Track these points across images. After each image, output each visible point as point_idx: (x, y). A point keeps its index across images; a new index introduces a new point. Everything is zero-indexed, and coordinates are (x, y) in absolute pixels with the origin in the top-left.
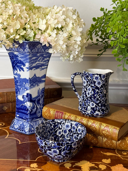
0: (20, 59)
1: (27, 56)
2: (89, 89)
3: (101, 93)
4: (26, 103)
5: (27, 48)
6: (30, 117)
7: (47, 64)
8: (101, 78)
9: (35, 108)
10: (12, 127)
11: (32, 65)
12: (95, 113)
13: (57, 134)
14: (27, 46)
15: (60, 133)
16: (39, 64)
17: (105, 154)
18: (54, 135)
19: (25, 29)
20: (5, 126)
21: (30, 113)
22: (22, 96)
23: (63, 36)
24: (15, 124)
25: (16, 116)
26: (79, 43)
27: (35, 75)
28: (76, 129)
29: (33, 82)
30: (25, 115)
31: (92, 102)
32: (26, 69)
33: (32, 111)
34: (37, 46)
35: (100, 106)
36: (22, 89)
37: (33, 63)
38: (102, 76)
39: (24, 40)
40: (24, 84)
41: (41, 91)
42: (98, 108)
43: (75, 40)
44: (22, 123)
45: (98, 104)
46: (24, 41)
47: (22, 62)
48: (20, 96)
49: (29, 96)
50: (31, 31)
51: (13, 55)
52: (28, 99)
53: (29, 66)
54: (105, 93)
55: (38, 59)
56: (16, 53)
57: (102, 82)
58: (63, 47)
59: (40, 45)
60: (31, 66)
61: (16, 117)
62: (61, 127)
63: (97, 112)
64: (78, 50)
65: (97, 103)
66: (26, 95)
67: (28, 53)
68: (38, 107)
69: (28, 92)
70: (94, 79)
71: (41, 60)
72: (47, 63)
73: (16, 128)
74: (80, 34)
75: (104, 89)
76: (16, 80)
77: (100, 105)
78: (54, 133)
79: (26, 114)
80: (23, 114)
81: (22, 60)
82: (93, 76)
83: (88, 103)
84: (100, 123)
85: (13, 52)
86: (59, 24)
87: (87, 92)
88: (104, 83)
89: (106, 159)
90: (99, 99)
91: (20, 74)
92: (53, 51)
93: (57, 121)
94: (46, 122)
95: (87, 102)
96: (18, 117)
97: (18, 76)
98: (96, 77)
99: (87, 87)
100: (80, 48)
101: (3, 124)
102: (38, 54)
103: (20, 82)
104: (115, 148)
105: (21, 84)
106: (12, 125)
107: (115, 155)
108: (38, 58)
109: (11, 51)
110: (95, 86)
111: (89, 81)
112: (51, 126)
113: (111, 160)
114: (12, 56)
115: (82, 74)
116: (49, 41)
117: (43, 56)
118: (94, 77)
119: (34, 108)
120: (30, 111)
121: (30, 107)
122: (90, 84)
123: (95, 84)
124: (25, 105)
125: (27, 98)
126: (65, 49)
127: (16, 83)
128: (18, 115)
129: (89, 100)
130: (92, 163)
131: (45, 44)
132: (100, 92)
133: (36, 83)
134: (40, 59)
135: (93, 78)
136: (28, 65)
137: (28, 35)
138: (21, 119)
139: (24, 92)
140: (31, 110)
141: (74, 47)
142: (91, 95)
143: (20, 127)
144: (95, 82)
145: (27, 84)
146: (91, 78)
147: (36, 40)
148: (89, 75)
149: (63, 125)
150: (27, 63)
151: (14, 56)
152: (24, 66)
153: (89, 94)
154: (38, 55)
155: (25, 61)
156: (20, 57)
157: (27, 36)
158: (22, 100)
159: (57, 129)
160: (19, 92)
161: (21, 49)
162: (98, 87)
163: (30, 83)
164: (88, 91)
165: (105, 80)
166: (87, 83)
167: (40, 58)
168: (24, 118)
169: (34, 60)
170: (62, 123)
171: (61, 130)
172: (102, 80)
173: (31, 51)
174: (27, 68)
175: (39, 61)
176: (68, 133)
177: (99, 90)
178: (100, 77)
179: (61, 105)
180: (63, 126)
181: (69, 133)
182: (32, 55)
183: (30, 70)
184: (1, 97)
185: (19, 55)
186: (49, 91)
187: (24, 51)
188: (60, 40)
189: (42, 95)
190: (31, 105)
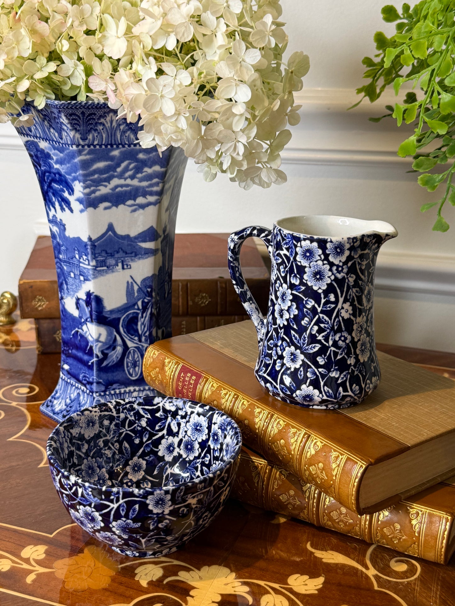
0: (57, 166)
2: (284, 294)
3: (329, 313)
4: (84, 327)
5: (65, 128)
6: (98, 376)
7: (156, 189)
8: (324, 253)
9: (119, 349)
10: (48, 406)
11: (94, 192)
12: (298, 392)
13: (162, 450)
14: (64, 120)
15: (170, 449)
16: (122, 186)
17: (319, 554)
18: (148, 454)
20: (33, 398)
21: (100, 362)
23: (177, 82)
24: (58, 395)
25: (63, 369)
27: (111, 227)
28: (222, 444)
29: (104, 254)
30: (84, 369)
31: (293, 348)
32: (78, 203)
33: (105, 356)
34: (102, 120)
35: (321, 367)
36: (72, 275)
37: (98, 183)
38: (329, 245)
39: (53, 97)
40: (77, 256)
41: (140, 289)
42: (315, 373)
43: (231, 100)
44: (75, 394)
45: (312, 358)
47: (65, 177)
48: (69, 298)
49: (93, 304)
50: (76, 66)
51: (37, 150)
52: (91, 312)
53: (85, 194)
54: (345, 315)
55: (119, 170)
56: (43, 145)
57: (330, 270)
58: (180, 125)
59: (113, 118)
60: (93, 196)
61: (61, 375)
62: (175, 429)
63: (306, 389)
65: (311, 352)
66: (84, 297)
67: (74, 147)
68: (130, 344)
69: (89, 286)
70: (298, 258)
71: (130, 173)
72: (156, 184)
73: (57, 408)
75: (341, 300)
76: (55, 242)
77: (321, 361)
78: (148, 446)
79: (85, 364)
80: (80, 366)
81: (62, 169)
82: (296, 246)
83: (279, 349)
85: (36, 140)
86: (168, 34)
87: (277, 308)
88: (339, 276)
89: (307, 577)
90: (320, 337)
91: (64, 222)
92: (154, 139)
93: (161, 405)
94: (118, 404)
95: (276, 346)
96: (66, 373)
97: (59, 229)
98: (308, 251)
99: (277, 285)
100: (254, 132)
101: (32, 391)
102: (112, 149)
103: (67, 249)
104: (369, 540)
105: (69, 256)
106: (49, 398)
108: (118, 165)
109: (29, 139)
110: (302, 283)
111: (283, 262)
112: (139, 420)
113: (324, 583)
114: (36, 156)
115: (267, 236)
118: (298, 249)
119: (114, 348)
120: (97, 357)
121: (98, 340)
122: (286, 275)
123: (301, 279)
124: (83, 333)
127: (56, 252)
128: (66, 367)
129: (283, 340)
130: (245, 583)
131: (124, 113)
132: (322, 312)
133: (117, 256)
134: (126, 169)
135: (296, 254)
136: (82, 189)
137: (69, 78)
138: (73, 381)
139: (78, 288)
140: (102, 352)
142: (287, 320)
143: (68, 409)
144: (301, 270)
145: (85, 257)
146: (288, 254)
147: (97, 98)
148: (283, 240)
149: (183, 422)
150: (77, 183)
151: (39, 154)
152: (70, 194)
153: (281, 316)
154: (116, 153)
155: (70, 175)
157: (65, 83)
159: (160, 434)
160: (67, 284)
161: (52, 130)
162: (315, 288)
163: (95, 257)
164: (280, 300)
165: (345, 263)
166: (279, 270)
167: (123, 165)
168: (81, 377)
169: (100, 171)
170: (180, 413)
171: (176, 440)
172: (331, 264)
173: (84, 139)
174: (80, 201)
175: (121, 176)
176: (197, 454)
177: (318, 302)
178: (320, 252)
180: (183, 425)
181: (200, 454)
182: (89, 153)
183: (91, 209)
184: (45, 297)
185: (52, 152)
186: (221, 287)
187: (62, 139)
188: (162, 96)
189: (143, 302)
190: (100, 335)
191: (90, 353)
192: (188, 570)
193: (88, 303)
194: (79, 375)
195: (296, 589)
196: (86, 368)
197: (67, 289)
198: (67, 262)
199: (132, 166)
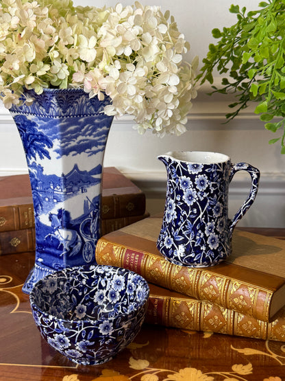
0: (41, 130)
1: (55, 123)
4: (56, 233)
5: (53, 106)
6: (67, 263)
7: (103, 141)
9: (80, 244)
10: (28, 288)
11: (67, 145)
14: (54, 100)
16: (84, 140)
17: (240, 351)
19: (48, 61)
20: (12, 284)
21: (68, 254)
22: (48, 216)
23: (135, 75)
24: (35, 279)
25: (37, 261)
26: (173, 90)
27: (76, 167)
29: (71, 184)
30: (56, 259)
32: (56, 153)
33: (71, 249)
34: (77, 100)
36: (47, 199)
37: (69, 139)
39: (47, 86)
40: (52, 187)
41: (92, 204)
43: (165, 85)
46: (46, 90)
47: (46, 137)
48: (43, 215)
49: (64, 217)
50: (63, 66)
51: (25, 121)
52: (62, 222)
53: (61, 147)
55: (83, 130)
56: (30, 117)
58: (136, 101)
59: (84, 98)
60: (66, 147)
61: (36, 265)
64: (173, 108)
66: (57, 213)
67: (58, 117)
68: (86, 240)
69: (61, 205)
71: (89, 132)
72: (104, 138)
74: (176, 70)
76: (33, 179)
79: (57, 256)
80: (52, 258)
81: (44, 132)
84: (227, 280)
85: (24, 114)
86: (125, 46)
89: (241, 365)
91: (42, 166)
92: (115, 110)
96: (40, 264)
97: (38, 170)
100: (178, 103)
101: (8, 279)
102: (79, 118)
103: (43, 183)
104: (264, 338)
105: (44, 187)
106: (28, 282)
107: (264, 353)
108: (83, 127)
109: (19, 113)
113: (253, 366)
114: (23, 125)
116: (104, 87)
117: (94, 124)
119: (77, 244)
120: (66, 250)
121: (66, 240)
124: (55, 236)
125: (59, 221)
126: (141, 106)
127: (34, 186)
128: (40, 260)
130: (209, 375)
131: (95, 94)
133: (79, 184)
134: (87, 130)
136: (59, 144)
137: (56, 74)
138: (46, 269)
139: (51, 207)
140: (69, 247)
141: (162, 101)
145: (58, 187)
147: (75, 86)
150: (56, 140)
151: (26, 124)
152: (49, 147)
154: (82, 120)
155: (51, 135)
156: (39, 125)
157: (53, 78)
158: (49, 224)
160: (41, 206)
161: (41, 108)
163: (65, 187)
167: (85, 127)
168: (53, 265)
169: (71, 132)
173: (64, 112)
174: (57, 151)
175: (84, 134)
179: (140, 235)
182: (66, 121)
183: (65, 156)
184: (5, 217)
185: (37, 122)
186: (116, 201)
187: (48, 113)
188: (128, 84)
189: (94, 212)
190: (68, 236)
191: (61, 248)
192: (172, 374)
193: (59, 216)
194: (52, 264)
195: (239, 373)
196: (58, 259)
197: (42, 209)
198: (43, 192)
199: (90, 127)
